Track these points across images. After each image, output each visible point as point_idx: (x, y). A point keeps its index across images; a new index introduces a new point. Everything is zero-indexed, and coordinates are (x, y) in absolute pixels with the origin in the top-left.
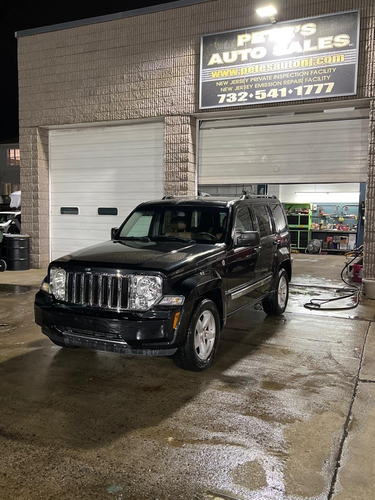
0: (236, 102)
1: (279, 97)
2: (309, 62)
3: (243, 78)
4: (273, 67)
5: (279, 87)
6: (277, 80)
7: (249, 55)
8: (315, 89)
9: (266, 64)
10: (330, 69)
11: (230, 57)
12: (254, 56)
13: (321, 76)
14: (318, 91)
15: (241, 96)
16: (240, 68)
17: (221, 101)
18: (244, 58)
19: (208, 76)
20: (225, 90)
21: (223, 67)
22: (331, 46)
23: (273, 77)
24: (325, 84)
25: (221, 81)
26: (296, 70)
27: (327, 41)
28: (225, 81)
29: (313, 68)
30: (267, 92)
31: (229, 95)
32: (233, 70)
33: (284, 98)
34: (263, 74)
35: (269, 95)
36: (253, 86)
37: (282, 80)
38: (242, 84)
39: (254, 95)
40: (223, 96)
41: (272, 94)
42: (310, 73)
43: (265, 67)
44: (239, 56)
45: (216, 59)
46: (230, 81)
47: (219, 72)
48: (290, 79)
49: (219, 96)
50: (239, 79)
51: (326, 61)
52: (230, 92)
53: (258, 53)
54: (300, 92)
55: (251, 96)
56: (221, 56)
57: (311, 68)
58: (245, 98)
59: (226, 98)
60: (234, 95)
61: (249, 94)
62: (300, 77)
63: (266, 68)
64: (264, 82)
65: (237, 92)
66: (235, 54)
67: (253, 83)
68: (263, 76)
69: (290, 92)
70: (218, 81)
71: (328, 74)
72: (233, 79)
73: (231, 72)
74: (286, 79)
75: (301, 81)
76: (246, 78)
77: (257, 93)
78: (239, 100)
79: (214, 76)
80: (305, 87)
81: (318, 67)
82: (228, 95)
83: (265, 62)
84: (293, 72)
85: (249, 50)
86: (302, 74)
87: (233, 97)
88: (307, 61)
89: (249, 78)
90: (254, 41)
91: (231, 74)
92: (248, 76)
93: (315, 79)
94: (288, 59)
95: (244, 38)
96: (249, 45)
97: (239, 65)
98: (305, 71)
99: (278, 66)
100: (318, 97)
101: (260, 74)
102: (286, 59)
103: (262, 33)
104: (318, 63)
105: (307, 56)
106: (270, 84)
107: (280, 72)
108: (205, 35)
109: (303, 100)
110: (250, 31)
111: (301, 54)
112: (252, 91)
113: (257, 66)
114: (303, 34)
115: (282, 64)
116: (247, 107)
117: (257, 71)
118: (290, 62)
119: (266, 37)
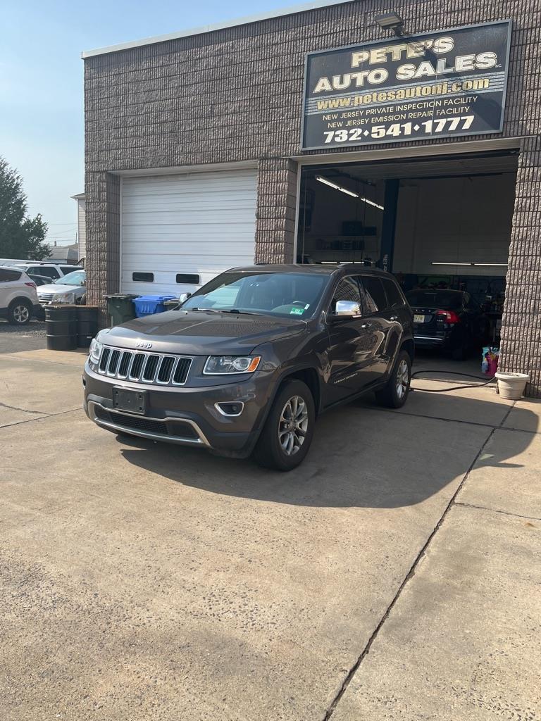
0: (347, 141)
1: (402, 135)
2: (442, 89)
3: (357, 110)
4: (396, 95)
5: (403, 122)
6: (403, 112)
7: (365, 78)
8: (448, 124)
9: (387, 91)
10: (470, 98)
11: (342, 82)
12: (372, 80)
13: (457, 106)
14: (453, 127)
15: (353, 134)
16: (353, 96)
17: (328, 140)
18: (360, 83)
19: (313, 107)
20: (333, 125)
21: (332, 96)
22: (471, 68)
24: (462, 118)
25: (328, 114)
26: (426, 99)
27: (467, 60)
28: (333, 113)
29: (447, 96)
31: (338, 133)
32: (345, 99)
33: (408, 136)
34: (382, 104)
35: (389, 132)
36: (370, 120)
37: (407, 112)
38: (356, 118)
39: (370, 133)
40: (331, 134)
41: (392, 131)
42: (443, 103)
43: (385, 95)
44: (354, 81)
45: (323, 85)
46: (340, 114)
47: (327, 102)
48: (417, 110)
49: (325, 133)
50: (352, 111)
51: (464, 87)
52: (340, 128)
53: (378, 76)
54: (429, 129)
55: (366, 133)
56: (331, 82)
57: (445, 96)
58: (358, 137)
59: (335, 136)
60: (345, 132)
61: (363, 132)
62: (430, 109)
63: (387, 96)
64: (384, 114)
65: (349, 129)
66: (347, 79)
67: (370, 116)
68: (382, 107)
69: (417, 128)
70: (326, 114)
71: (466, 105)
72: (345, 112)
73: (341, 102)
74: (411, 110)
75: (430, 113)
76: (361, 110)
77: (374, 129)
78: (350, 139)
79: (320, 108)
80: (435, 121)
81: (454, 95)
83: (386, 88)
84: (421, 101)
85: (365, 73)
86: (432, 104)
87: (344, 135)
88: (439, 87)
89: (365, 109)
90: (373, 61)
91: (342, 105)
92: (363, 107)
93: (449, 111)
94: (415, 84)
95: (360, 57)
96: (366, 66)
97: (353, 93)
98: (436, 100)
99: (402, 94)
100: (452, 135)
101: (378, 105)
102: (413, 84)
103: (384, 50)
104: (454, 89)
105: (440, 80)
106: (391, 118)
107: (404, 101)
108: (311, 53)
109: (433, 140)
110: (368, 48)
111: (432, 78)
112: (368, 127)
113: (375, 94)
114: (436, 50)
115: (408, 91)
116: (360, 148)
117: (375, 100)
118: (418, 89)
119: (389, 55)
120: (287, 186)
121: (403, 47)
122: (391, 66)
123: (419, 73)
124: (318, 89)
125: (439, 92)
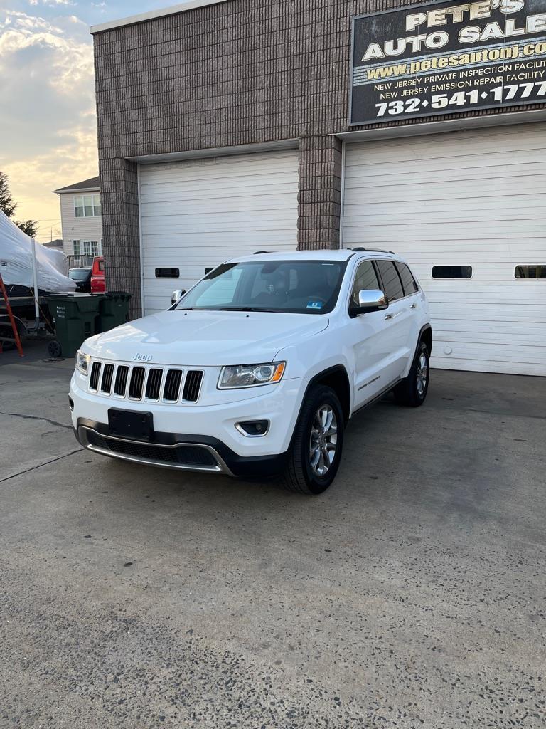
0: (403, 113)
1: (467, 104)
2: (512, 52)
3: (414, 78)
4: (459, 60)
5: (468, 89)
6: (465, 79)
7: (423, 43)
8: (521, 90)
9: (448, 56)
10: (544, 61)
11: (395, 47)
12: (430, 44)
13: (530, 71)
14: (526, 94)
15: (410, 105)
16: (409, 63)
17: (381, 113)
18: (416, 47)
19: (363, 77)
20: (386, 96)
21: (385, 63)
23: (458, 75)
24: (537, 84)
25: (381, 83)
26: (494, 63)
27: (540, 20)
28: (386, 83)
29: (518, 60)
30: (449, 98)
32: (400, 67)
33: (474, 105)
34: (444, 71)
35: (452, 102)
36: (430, 89)
37: (473, 78)
38: (413, 87)
39: (430, 103)
40: (384, 106)
41: (456, 100)
42: (513, 68)
43: (446, 60)
44: (409, 46)
45: (374, 52)
46: (394, 83)
47: (378, 71)
48: (484, 76)
49: (377, 105)
50: (407, 79)
51: (537, 50)
52: (394, 99)
53: (437, 40)
54: (498, 96)
55: (425, 103)
56: (382, 48)
57: (516, 60)
58: (415, 108)
59: (389, 108)
60: (400, 103)
61: (422, 102)
62: (501, 74)
63: (449, 62)
64: (445, 82)
65: (405, 99)
66: (402, 44)
67: (429, 84)
68: (444, 73)
69: (484, 95)
70: (377, 84)
71: (540, 69)
72: (399, 80)
73: (395, 70)
74: (477, 76)
75: (499, 79)
76: (419, 77)
77: (435, 98)
78: (406, 111)
79: (370, 77)
80: (505, 87)
81: (526, 59)
82: (391, 104)
83: (447, 53)
84: (488, 66)
85: (423, 37)
86: (501, 69)
87: (399, 107)
88: (509, 50)
89: (423, 77)
90: (431, 23)
91: (396, 73)
92: (421, 74)
93: (521, 77)
94: (481, 47)
95: (415, 20)
96: (423, 29)
97: (408, 59)
98: (506, 64)
99: (466, 59)
100: (525, 103)
101: (438, 71)
102: (478, 48)
103: (443, 11)
104: (526, 52)
105: (510, 43)
106: (454, 86)
107: (468, 67)
108: (358, 17)
109: (503, 108)
110: (425, 10)
111: (501, 40)
112: (427, 96)
113: (434, 60)
114: (503, 10)
115: (473, 55)
116: (417, 121)
117: (434, 66)
118: (485, 52)
119: (449, 17)
120: (333, 166)
121: (465, 7)
122: (452, 29)
123: (485, 36)
124: (367, 56)
125: (509, 55)
